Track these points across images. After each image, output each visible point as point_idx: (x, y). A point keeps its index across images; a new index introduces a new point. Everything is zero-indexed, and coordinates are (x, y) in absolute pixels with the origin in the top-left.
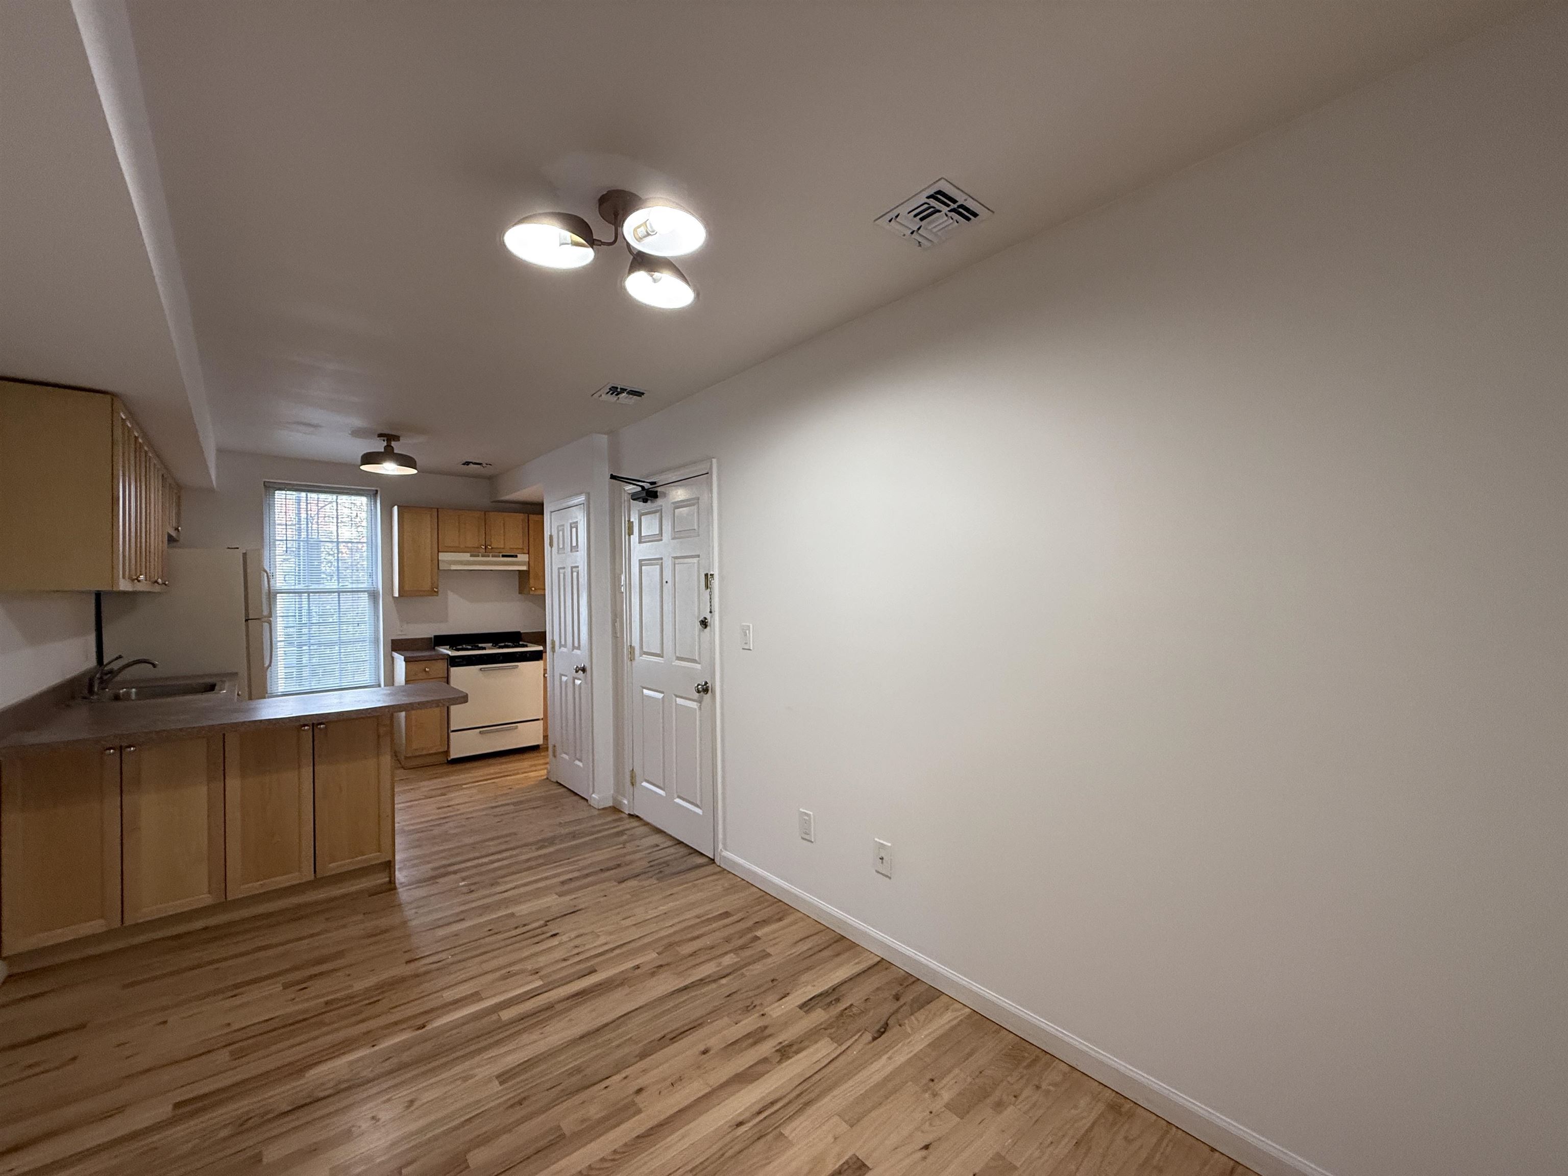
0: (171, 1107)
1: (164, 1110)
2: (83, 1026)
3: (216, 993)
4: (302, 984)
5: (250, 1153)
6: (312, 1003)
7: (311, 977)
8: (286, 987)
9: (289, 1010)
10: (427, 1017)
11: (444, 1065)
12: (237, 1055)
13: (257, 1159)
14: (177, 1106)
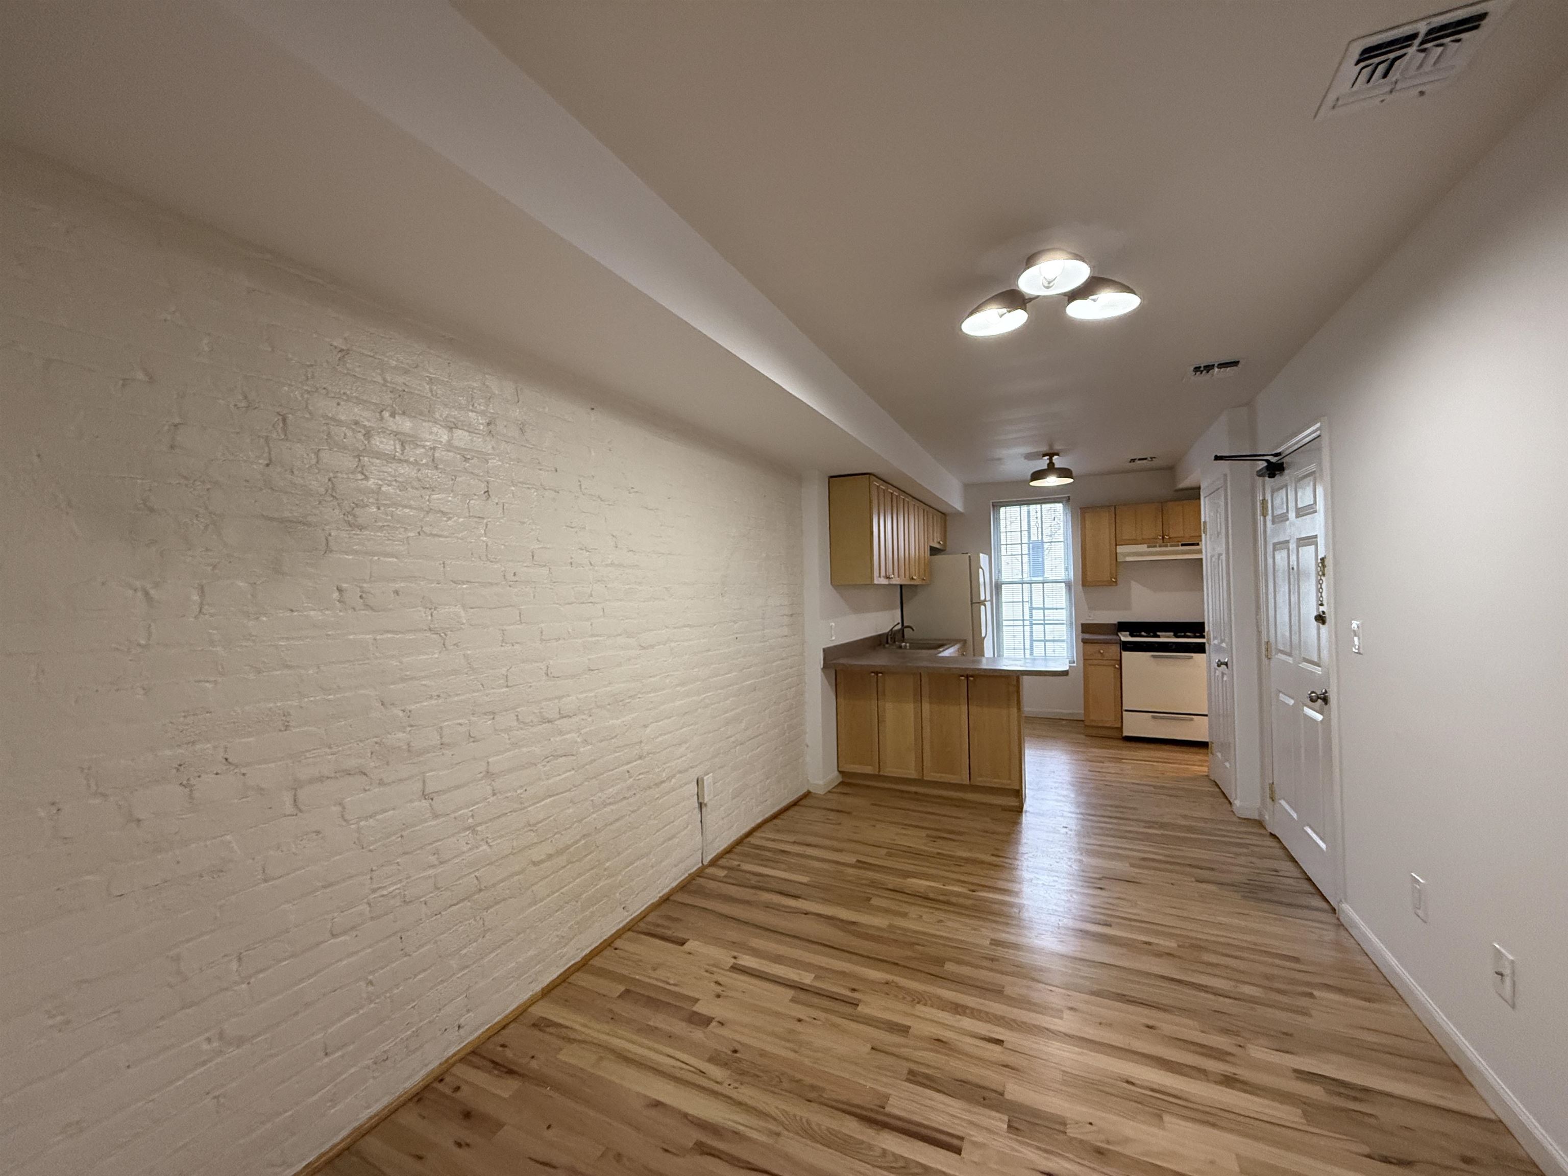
0: (855, 860)
1: (852, 859)
2: (849, 813)
3: (898, 823)
4: (935, 839)
5: (869, 896)
6: (932, 850)
7: (940, 837)
8: (928, 836)
9: (923, 848)
10: (980, 888)
11: (968, 916)
12: (889, 855)
13: (869, 899)
14: (858, 861)
